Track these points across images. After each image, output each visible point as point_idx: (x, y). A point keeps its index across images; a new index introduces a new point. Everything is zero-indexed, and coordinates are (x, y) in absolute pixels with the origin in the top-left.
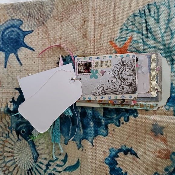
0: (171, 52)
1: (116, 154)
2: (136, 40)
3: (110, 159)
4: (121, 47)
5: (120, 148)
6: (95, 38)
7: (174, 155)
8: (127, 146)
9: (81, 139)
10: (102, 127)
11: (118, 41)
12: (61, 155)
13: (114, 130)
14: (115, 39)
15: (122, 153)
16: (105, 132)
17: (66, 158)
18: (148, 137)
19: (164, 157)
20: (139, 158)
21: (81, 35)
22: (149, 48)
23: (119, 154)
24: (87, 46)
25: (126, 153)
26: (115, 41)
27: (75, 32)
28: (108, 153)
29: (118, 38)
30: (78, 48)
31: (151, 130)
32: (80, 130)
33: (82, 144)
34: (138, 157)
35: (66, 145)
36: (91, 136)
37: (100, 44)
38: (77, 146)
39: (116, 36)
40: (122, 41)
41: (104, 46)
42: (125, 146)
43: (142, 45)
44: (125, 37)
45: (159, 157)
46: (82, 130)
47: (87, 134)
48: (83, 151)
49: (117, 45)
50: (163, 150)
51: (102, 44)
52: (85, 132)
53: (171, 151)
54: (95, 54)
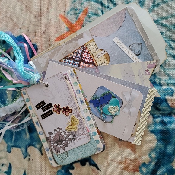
1: (71, 164)
2: (93, 12)
3: (63, 171)
4: (74, 23)
6: (42, 12)
7: (144, 167)
9: (27, 146)
11: (71, 15)
12: (4, 165)
14: (66, 12)
15: (79, 164)
17: (10, 170)
18: (111, 142)
19: (132, 170)
20: (100, 171)
21: (23, 7)
23: (74, 165)
24: (31, 22)
25: (83, 163)
26: (66, 14)
27: (17, 5)
29: (71, 10)
30: (20, 26)
32: (26, 134)
33: (28, 151)
34: (98, 169)
35: (9, 153)
37: (48, 19)
38: (23, 154)
39: (67, 7)
40: (76, 14)
41: (52, 21)
44: (79, 8)
45: (125, 169)
46: (28, 134)
47: (34, 139)
48: (30, 160)
49: (69, 19)
50: (131, 160)
51: (51, 20)
52: (32, 136)
53: (140, 162)
54: (42, 32)
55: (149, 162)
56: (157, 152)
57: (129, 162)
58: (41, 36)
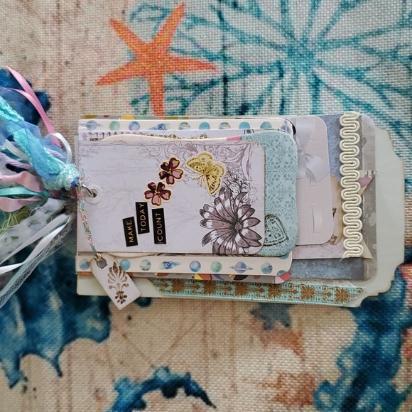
0: (311, 55)
1: (138, 396)
2: (198, 15)
4: (149, 40)
5: (150, 376)
6: (62, 11)
7: (326, 391)
8: (173, 370)
9: (18, 355)
10: (89, 311)
11: (140, 20)
13: (130, 318)
14: (128, 13)
15: (157, 393)
16: (99, 326)
18: (242, 333)
19: (296, 400)
20: (215, 407)
22: (242, 41)
23: (145, 397)
24: (32, 36)
25: (169, 391)
26: (128, 18)
28: (111, 396)
29: (140, 10)
31: (252, 312)
32: (16, 323)
33: (22, 368)
34: (208, 403)
36: (52, 342)
37: (79, 31)
38: (7, 375)
39: (130, 2)
40: (153, 19)
41: (92, 36)
42: (167, 370)
43: (219, 32)
44: (162, 4)
45: (278, 399)
46: (21, 324)
47: (38, 335)
48: (28, 391)
49: (136, 32)
50: (292, 376)
51: (86, 31)
52: (34, 329)
53: (316, 379)
54: (62, 63)
55: (338, 380)
56: (356, 355)
57: (288, 381)
58: (60, 71)
